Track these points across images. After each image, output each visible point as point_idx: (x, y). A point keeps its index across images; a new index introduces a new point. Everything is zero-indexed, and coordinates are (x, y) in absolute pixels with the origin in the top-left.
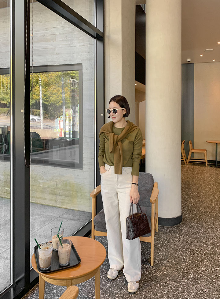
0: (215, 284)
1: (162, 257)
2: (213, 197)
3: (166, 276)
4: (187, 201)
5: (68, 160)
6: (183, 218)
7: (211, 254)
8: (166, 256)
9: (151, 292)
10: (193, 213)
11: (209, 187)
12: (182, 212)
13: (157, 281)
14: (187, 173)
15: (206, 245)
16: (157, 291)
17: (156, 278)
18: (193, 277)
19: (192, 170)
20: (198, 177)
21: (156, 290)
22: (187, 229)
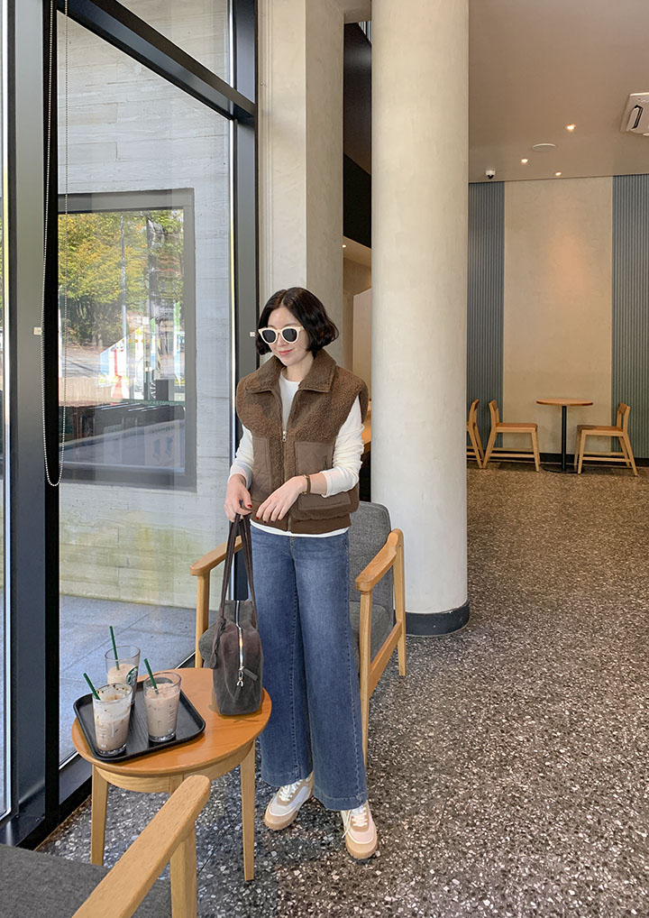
0: (551, 771)
1: (415, 715)
2: (553, 553)
3: (425, 762)
4: (484, 566)
5: (151, 464)
6: (471, 611)
7: (542, 700)
8: (425, 713)
9: (387, 803)
10: (499, 596)
11: (543, 527)
12: (469, 596)
13: (403, 777)
14: (483, 490)
15: (530, 677)
16: (403, 801)
17: (399, 770)
18: (495, 760)
19: (498, 484)
20: (513, 502)
21: (400, 797)
22: (482, 640)
